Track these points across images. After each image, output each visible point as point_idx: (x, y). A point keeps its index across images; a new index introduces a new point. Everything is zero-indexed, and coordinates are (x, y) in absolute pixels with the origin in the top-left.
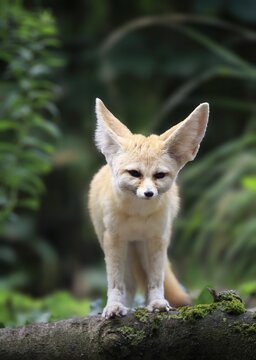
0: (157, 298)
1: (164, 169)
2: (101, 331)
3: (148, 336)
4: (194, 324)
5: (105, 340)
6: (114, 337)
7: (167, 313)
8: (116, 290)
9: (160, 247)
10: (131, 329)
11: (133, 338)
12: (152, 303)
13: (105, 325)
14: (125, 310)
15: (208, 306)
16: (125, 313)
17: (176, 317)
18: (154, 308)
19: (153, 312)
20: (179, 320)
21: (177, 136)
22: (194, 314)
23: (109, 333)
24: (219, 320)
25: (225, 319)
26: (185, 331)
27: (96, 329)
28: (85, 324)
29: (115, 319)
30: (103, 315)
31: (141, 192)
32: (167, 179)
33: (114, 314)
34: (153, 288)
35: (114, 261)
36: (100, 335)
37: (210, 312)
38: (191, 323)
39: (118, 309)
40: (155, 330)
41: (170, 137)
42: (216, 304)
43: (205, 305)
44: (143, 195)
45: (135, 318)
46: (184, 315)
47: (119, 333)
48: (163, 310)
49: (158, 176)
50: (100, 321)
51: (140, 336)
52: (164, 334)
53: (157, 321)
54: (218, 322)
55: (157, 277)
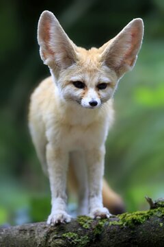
0: (97, 206)
1: (105, 79)
2: (48, 237)
3: (91, 241)
4: (133, 229)
5: (51, 245)
6: (60, 242)
7: (108, 220)
8: (59, 199)
9: (98, 159)
10: (76, 235)
11: (78, 242)
12: (94, 210)
13: (51, 232)
14: (69, 218)
15: (146, 212)
16: (68, 220)
17: (116, 223)
18: (96, 215)
19: (95, 219)
20: (119, 226)
21: (111, 48)
22: (133, 220)
23: (55, 238)
24: (156, 225)
25: (161, 224)
26: (126, 236)
27: (43, 234)
28: (32, 231)
29: (60, 226)
30: (49, 222)
31: (86, 101)
32: (108, 89)
33: (59, 221)
34: (93, 196)
35: (57, 172)
36: (47, 240)
37: (148, 218)
38: (131, 228)
39: (62, 217)
40: (98, 236)
41: (105, 50)
42: (152, 211)
43: (143, 212)
44: (88, 104)
45: (78, 225)
46: (124, 221)
47: (64, 238)
48: (104, 217)
49: (101, 86)
50: (45, 228)
51: (84, 240)
52: (106, 239)
53: (99, 227)
54: (155, 227)
55: (96, 187)
